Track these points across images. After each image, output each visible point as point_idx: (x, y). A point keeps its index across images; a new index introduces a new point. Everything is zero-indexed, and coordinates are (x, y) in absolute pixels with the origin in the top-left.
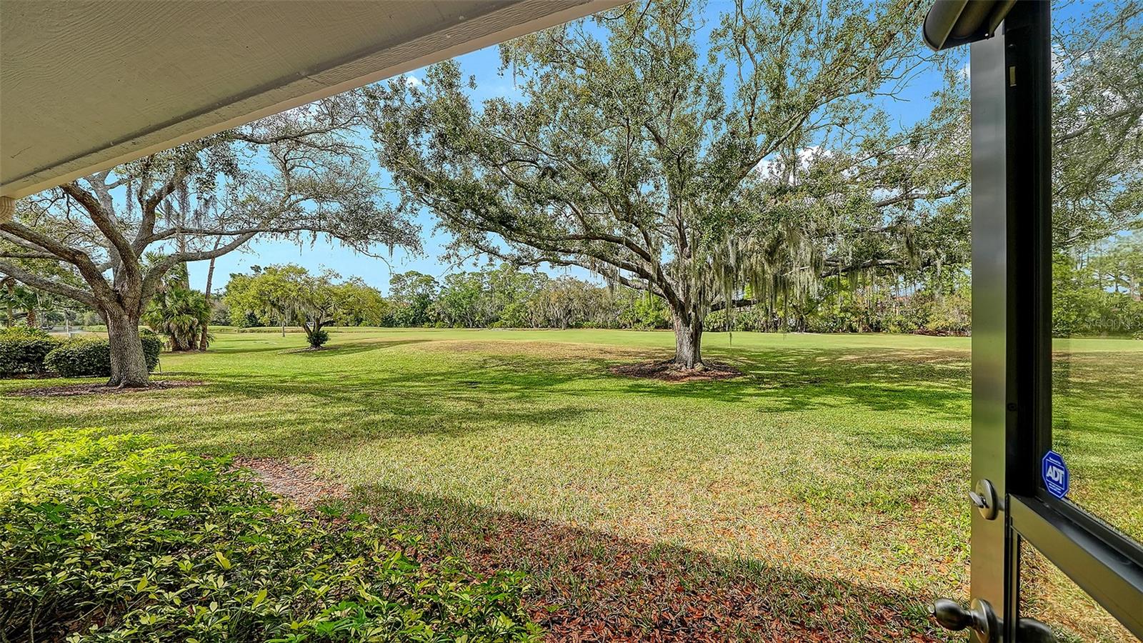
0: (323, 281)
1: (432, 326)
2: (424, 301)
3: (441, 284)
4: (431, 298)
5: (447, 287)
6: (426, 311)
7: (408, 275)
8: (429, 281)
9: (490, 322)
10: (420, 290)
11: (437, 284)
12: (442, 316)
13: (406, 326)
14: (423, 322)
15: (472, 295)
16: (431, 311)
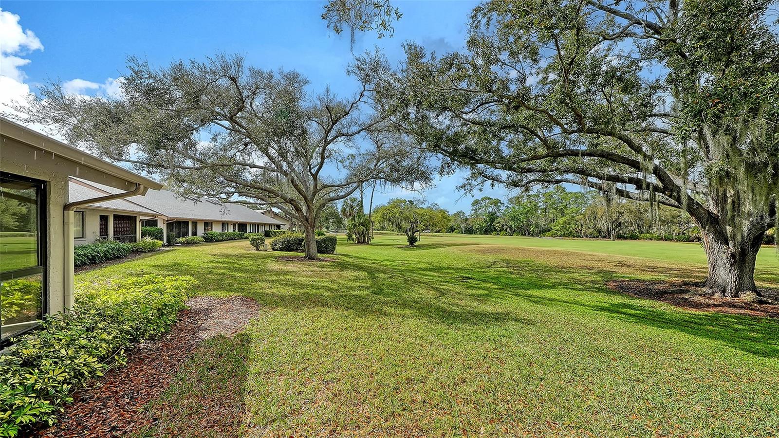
1: (498, 234)
2: (493, 217)
3: (506, 205)
4: (498, 214)
5: (510, 206)
6: (494, 224)
7: (483, 200)
8: (497, 203)
9: (543, 232)
10: (490, 210)
11: (502, 205)
12: (505, 227)
13: (481, 234)
14: (492, 231)
15: (528, 211)
16: (497, 223)
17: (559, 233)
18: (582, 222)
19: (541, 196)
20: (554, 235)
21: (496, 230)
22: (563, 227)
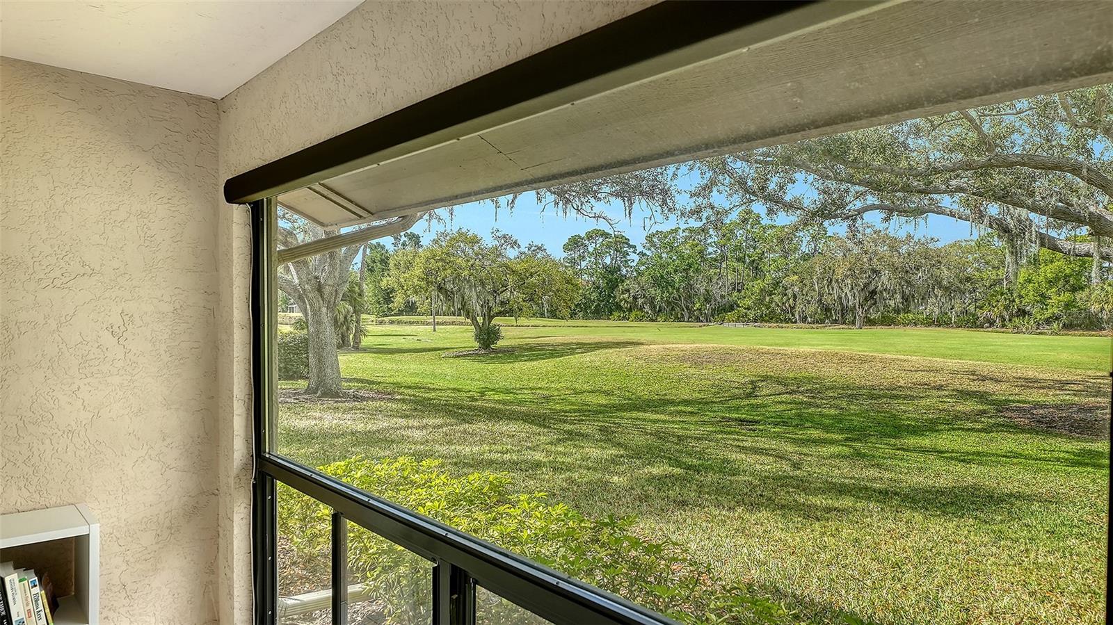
0: (496, 253)
1: (624, 318)
2: (613, 278)
3: (639, 249)
4: (624, 272)
5: (648, 253)
6: (616, 293)
7: (589, 236)
8: (620, 244)
9: (721, 311)
10: (608, 261)
11: (632, 250)
12: (640, 301)
13: (586, 317)
14: (611, 312)
15: (690, 265)
16: (623, 293)
17: (751, 314)
18: (796, 289)
20: (743, 319)
21: (619, 308)
22: (760, 301)
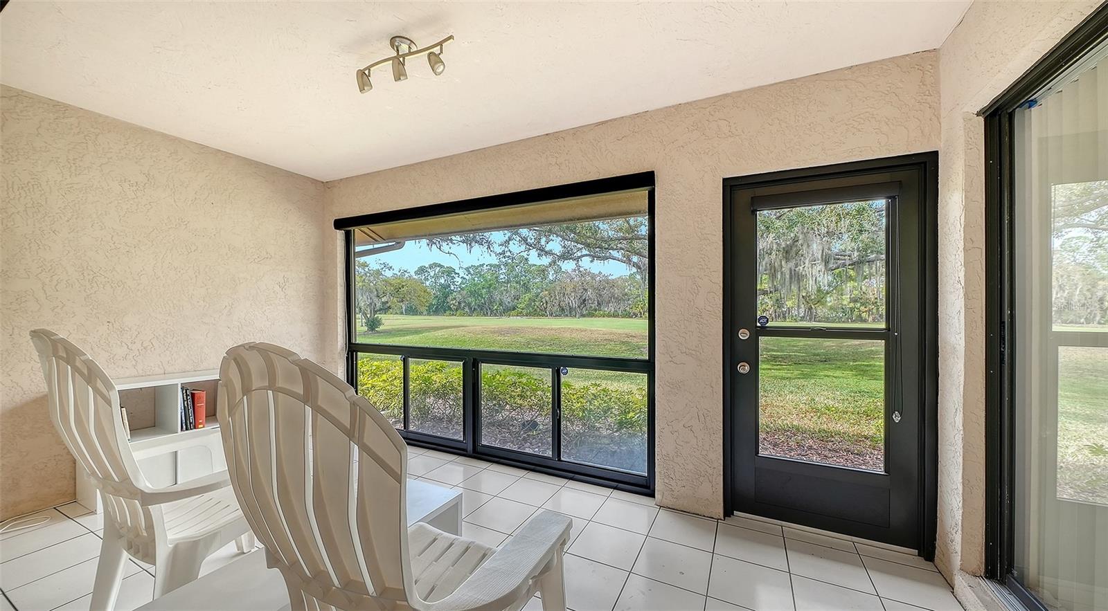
1: (453, 314)
2: (445, 291)
3: (461, 275)
4: (452, 288)
5: (467, 278)
6: (448, 300)
7: (431, 267)
9: (508, 310)
11: (457, 275)
12: (463, 305)
13: (429, 314)
14: (445, 311)
15: (490, 285)
16: (452, 300)
17: (525, 312)
18: (547, 298)
19: (502, 267)
20: (520, 314)
21: (450, 309)
22: (529, 305)
